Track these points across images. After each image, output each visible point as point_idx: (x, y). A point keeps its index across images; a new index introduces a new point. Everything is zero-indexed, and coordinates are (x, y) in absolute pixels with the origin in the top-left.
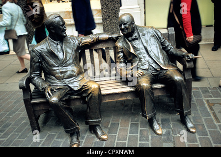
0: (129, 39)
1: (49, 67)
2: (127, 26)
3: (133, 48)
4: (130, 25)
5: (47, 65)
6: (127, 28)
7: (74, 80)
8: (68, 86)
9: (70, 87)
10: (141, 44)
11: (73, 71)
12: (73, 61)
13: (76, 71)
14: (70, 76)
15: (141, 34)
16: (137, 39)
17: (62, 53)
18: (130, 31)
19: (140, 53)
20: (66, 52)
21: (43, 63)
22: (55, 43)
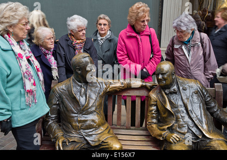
0: (166, 91)
1: (66, 112)
2: (166, 76)
3: (170, 104)
4: (169, 76)
5: (65, 109)
6: (165, 79)
7: (94, 133)
8: (85, 139)
9: (86, 140)
10: (180, 100)
11: (93, 121)
12: (96, 109)
13: (97, 121)
14: (89, 127)
15: (181, 88)
16: (175, 93)
17: (84, 98)
18: (168, 82)
19: (178, 112)
20: (90, 97)
21: (61, 106)
22: (79, 85)
